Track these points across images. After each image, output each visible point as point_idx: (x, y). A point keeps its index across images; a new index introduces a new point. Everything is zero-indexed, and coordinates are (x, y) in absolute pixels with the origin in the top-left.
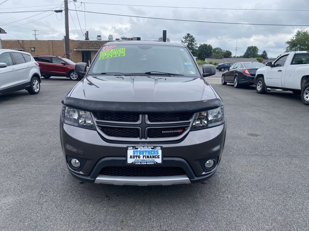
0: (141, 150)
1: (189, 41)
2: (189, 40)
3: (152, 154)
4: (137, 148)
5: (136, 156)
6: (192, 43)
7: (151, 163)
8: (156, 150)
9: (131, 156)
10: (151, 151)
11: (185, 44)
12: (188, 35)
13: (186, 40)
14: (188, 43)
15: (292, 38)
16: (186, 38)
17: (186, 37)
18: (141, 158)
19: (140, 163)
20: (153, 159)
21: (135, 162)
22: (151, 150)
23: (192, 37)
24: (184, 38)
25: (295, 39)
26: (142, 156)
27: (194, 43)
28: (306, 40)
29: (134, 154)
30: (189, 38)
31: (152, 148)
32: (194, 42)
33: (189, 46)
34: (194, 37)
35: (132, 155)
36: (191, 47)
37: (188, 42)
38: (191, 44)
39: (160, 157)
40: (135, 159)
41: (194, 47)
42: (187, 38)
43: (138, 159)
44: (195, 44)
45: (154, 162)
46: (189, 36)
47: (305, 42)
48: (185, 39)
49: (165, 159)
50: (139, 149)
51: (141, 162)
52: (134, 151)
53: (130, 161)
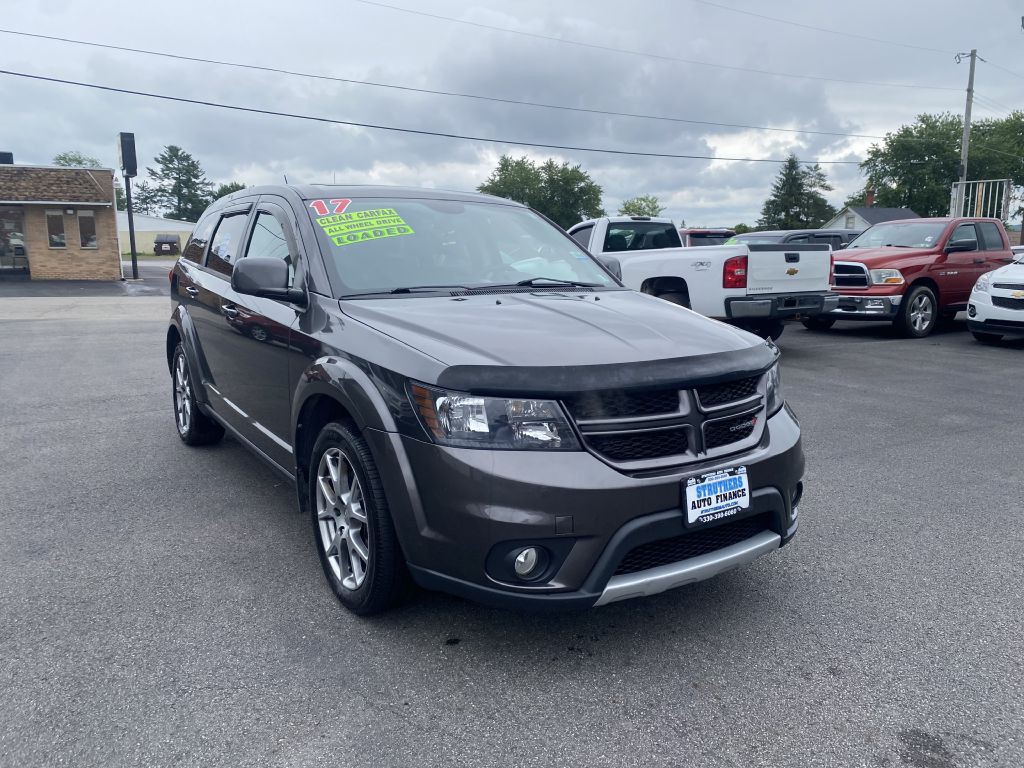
0: (711, 482)
1: (179, 171)
2: (179, 169)
3: (731, 488)
4: (703, 480)
5: (704, 500)
6: (189, 180)
7: (732, 512)
8: (737, 476)
9: (694, 502)
10: (730, 480)
11: (166, 182)
12: (173, 150)
13: (168, 168)
14: (175, 178)
15: (492, 178)
16: (164, 161)
17: (164, 158)
18: (714, 504)
19: (710, 518)
20: (734, 500)
21: (702, 517)
22: (728, 477)
23: (187, 158)
24: (158, 162)
25: (498, 178)
26: (713, 498)
27: (197, 181)
28: (526, 183)
29: (699, 496)
30: (176, 162)
31: (731, 474)
32: (197, 177)
33: (180, 191)
34: (194, 158)
35: (696, 499)
36: (190, 192)
37: (175, 175)
38: (188, 184)
39: (747, 492)
40: (703, 508)
41: (199, 192)
42: (171, 162)
43: (707, 507)
44: (202, 183)
45: (736, 508)
46: (176, 156)
47: (523, 189)
48: (161, 166)
49: (756, 494)
50: (707, 482)
51: (713, 514)
52: (698, 488)
53: (693, 516)
